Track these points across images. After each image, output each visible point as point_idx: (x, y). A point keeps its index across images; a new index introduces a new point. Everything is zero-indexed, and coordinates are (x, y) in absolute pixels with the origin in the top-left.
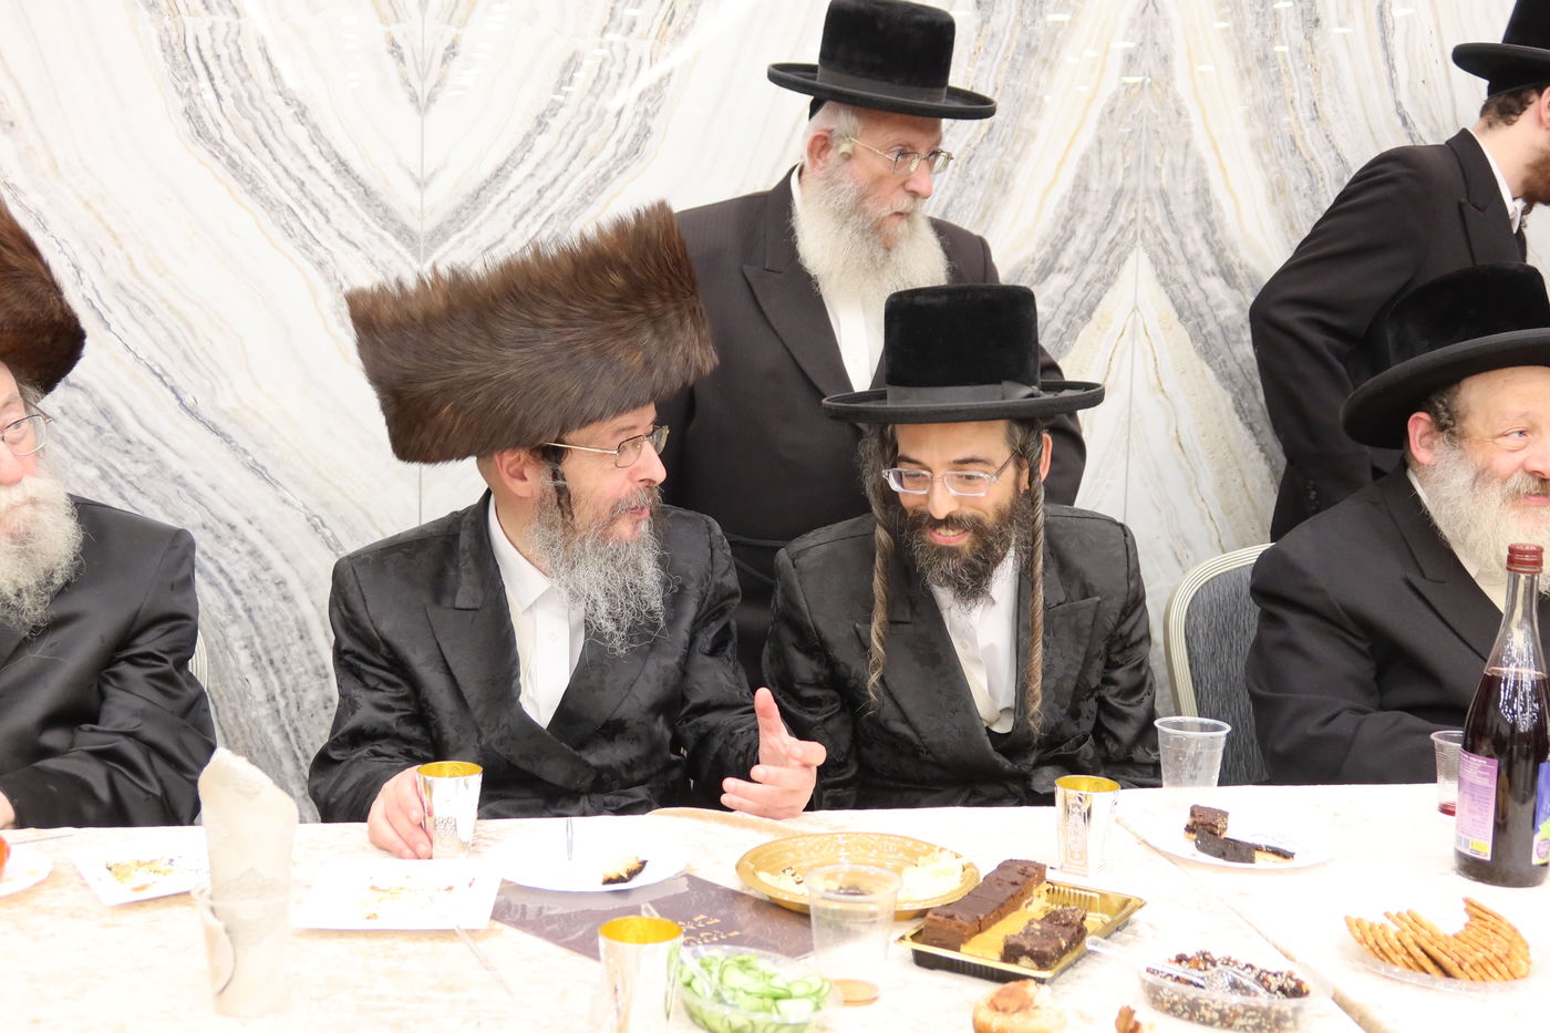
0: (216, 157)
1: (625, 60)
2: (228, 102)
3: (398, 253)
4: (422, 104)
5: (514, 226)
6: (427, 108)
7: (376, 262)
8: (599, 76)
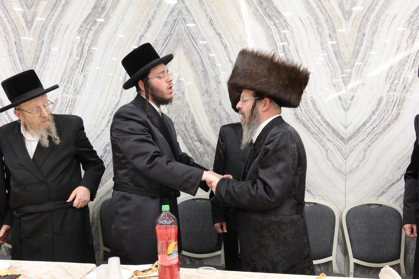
0: (301, 123)
1: (393, 98)
2: (303, 111)
3: (340, 143)
4: (346, 110)
5: (367, 136)
6: (347, 110)
7: (335, 145)
8: (387, 102)
